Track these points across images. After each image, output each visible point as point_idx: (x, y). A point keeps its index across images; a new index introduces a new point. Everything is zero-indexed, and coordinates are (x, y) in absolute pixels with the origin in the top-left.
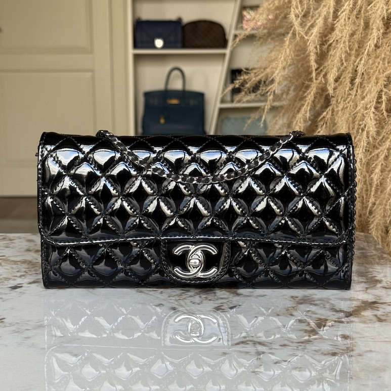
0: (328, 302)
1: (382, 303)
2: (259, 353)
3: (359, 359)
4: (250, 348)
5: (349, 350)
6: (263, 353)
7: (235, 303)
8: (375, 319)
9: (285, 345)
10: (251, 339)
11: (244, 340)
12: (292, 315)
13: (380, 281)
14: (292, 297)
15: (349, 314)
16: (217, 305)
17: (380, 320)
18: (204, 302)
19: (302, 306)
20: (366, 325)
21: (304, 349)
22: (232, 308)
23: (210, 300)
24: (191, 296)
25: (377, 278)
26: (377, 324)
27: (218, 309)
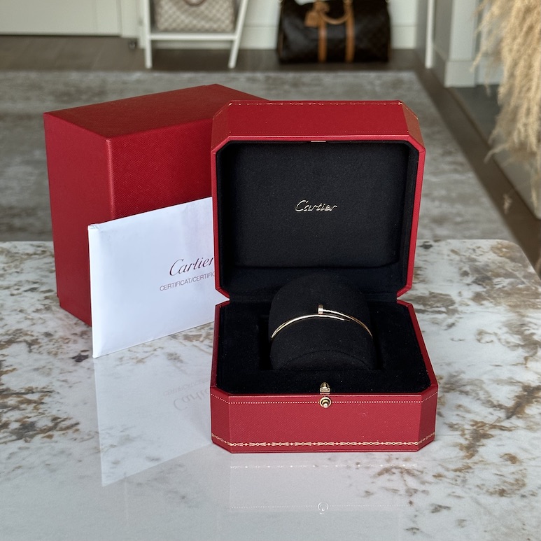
0: (482, 388)
5: (519, 484)
9: (440, 476)
20: (534, 435)
25: (535, 338)
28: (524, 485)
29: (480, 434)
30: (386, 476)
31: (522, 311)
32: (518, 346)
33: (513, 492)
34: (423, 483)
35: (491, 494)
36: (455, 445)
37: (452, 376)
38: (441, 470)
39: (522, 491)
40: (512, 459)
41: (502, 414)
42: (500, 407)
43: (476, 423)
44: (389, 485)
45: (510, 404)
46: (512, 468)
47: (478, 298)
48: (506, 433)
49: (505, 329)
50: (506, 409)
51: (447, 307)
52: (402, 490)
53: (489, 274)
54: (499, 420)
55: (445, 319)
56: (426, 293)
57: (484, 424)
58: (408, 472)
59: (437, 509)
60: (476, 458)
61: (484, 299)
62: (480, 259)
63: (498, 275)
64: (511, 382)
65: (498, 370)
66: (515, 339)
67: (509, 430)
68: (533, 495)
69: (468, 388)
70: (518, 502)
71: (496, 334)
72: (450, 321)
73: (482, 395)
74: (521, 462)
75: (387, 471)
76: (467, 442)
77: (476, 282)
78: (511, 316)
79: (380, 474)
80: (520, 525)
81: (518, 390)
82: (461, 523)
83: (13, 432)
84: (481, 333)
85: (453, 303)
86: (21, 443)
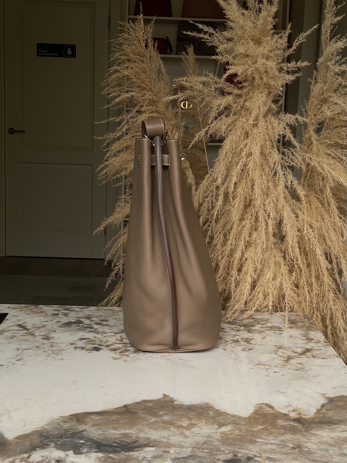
0: (291, 349)
1: (314, 350)
2: (266, 369)
3: (307, 372)
4: (262, 366)
5: (302, 368)
6: (268, 369)
7: (250, 348)
8: (312, 356)
9: (276, 366)
10: (262, 363)
11: (259, 363)
12: (276, 354)
13: (313, 339)
14: (275, 346)
15: (300, 354)
16: (243, 348)
17: (313, 357)
18: (237, 346)
19: (280, 350)
20: (308, 359)
21: (284, 367)
22: (249, 350)
23: (239, 346)
24: (230, 344)
25: (311, 338)
26: (313, 359)
27: (244, 350)
28: (304, 369)
29: (289, 358)
30: (259, 365)
31: (307, 331)
32: (305, 339)
33: (300, 370)
34: (271, 367)
35: (293, 370)
36: (281, 360)
37: (280, 345)
38: (276, 365)
39: (303, 370)
40: (301, 364)
41: (298, 354)
42: (297, 353)
43: (289, 356)
44: (259, 367)
45: (301, 352)
46: (300, 365)
47: (291, 328)
48: (299, 358)
49: (300, 335)
50: (300, 353)
51: (279, 329)
52: (264, 368)
53: (295, 322)
54: (297, 355)
55: (278, 332)
56: (272, 326)
57: (291, 356)
58: (265, 365)
59: (275, 372)
60: (287, 363)
61: (293, 328)
62: (292, 317)
63: (298, 322)
64: (302, 348)
65: (297, 345)
66: (305, 338)
67: (300, 358)
68: (307, 371)
69: (286, 348)
70: (301, 372)
71: (297, 336)
72: (280, 333)
73: (291, 350)
74: (303, 364)
75: (258, 364)
76: (285, 360)
77: (290, 323)
78: (303, 333)
79: (256, 365)
80: (302, 376)
81: (304, 349)
82: (283, 375)
83: (132, 352)
84: (291, 336)
85: (281, 328)
86: (136, 354)
